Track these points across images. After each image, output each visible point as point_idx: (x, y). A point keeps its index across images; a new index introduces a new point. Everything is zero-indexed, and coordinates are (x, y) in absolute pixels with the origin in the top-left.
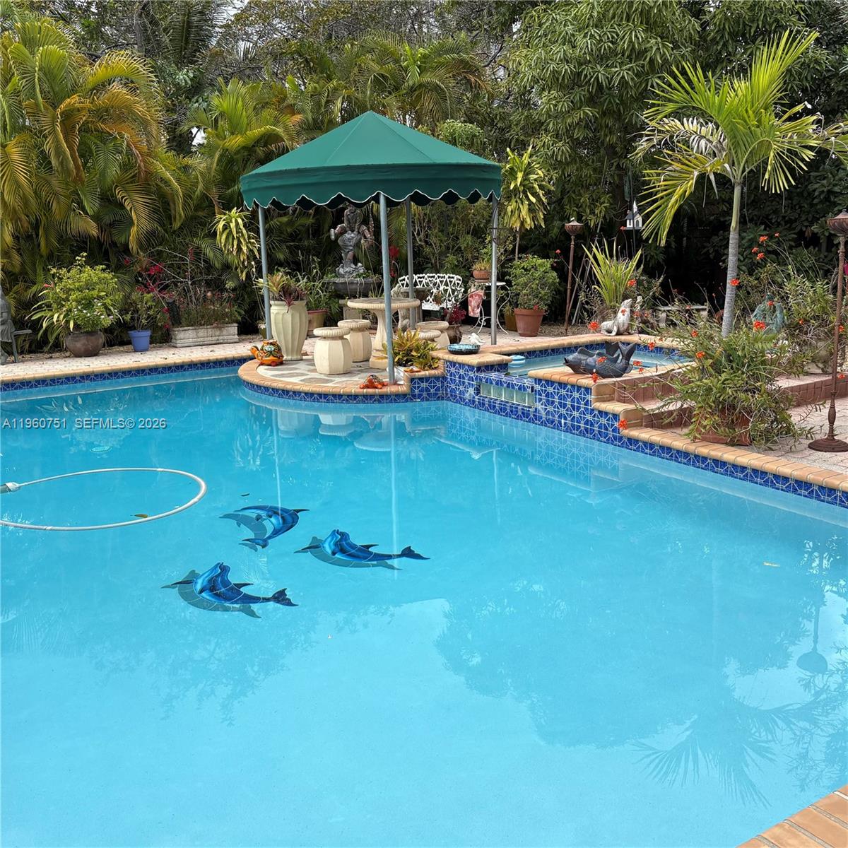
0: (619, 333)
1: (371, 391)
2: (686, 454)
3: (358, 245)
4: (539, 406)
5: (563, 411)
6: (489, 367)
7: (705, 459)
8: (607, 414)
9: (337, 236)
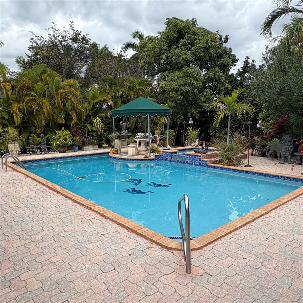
0: (196, 146)
1: (146, 158)
2: (222, 168)
3: (127, 126)
4: (187, 160)
5: (194, 161)
6: (174, 153)
7: (226, 168)
8: (204, 161)
9: (122, 124)
